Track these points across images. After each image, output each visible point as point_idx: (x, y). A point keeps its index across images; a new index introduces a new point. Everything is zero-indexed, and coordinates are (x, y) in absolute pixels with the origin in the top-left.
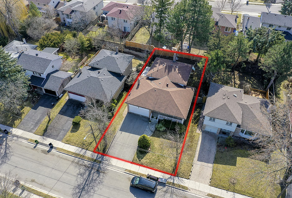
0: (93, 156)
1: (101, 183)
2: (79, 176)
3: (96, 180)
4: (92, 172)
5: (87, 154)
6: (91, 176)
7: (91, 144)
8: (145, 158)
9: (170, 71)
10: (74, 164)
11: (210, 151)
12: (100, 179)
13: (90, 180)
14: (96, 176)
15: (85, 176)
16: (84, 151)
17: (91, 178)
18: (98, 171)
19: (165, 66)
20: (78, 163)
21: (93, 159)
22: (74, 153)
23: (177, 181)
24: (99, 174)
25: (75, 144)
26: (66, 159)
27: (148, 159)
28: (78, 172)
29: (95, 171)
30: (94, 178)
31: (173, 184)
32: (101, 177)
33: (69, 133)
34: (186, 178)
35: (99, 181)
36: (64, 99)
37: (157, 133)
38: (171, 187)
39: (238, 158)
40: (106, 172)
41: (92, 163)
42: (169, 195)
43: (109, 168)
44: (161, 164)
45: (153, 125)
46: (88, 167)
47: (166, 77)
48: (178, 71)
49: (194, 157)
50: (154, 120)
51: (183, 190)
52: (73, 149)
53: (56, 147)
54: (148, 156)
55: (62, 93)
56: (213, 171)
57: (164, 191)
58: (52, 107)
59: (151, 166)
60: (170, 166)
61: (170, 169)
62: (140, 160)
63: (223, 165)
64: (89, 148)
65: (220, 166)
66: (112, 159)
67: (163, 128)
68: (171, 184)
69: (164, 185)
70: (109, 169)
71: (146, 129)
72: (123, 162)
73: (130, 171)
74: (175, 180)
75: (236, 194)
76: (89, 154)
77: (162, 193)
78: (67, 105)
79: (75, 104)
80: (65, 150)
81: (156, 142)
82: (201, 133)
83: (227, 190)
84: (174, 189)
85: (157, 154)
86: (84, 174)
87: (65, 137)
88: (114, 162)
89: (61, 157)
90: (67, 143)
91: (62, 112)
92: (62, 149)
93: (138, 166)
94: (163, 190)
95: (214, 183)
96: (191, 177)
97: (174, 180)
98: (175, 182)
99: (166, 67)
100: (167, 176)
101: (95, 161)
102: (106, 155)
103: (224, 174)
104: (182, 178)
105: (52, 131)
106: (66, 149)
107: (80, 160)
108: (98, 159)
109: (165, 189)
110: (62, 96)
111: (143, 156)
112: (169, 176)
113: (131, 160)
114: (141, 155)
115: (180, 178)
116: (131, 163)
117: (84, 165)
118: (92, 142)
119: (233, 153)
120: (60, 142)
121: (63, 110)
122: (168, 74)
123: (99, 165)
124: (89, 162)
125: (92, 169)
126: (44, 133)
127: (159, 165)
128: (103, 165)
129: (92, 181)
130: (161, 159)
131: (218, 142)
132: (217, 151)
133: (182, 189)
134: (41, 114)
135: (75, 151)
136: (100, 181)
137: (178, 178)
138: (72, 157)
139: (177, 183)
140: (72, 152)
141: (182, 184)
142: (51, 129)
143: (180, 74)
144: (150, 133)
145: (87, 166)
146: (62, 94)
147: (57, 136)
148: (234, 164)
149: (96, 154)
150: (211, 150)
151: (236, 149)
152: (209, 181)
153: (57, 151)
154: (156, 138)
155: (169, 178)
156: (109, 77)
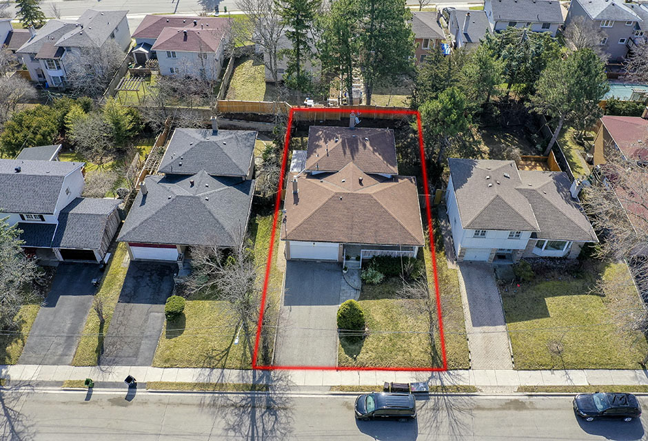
0: (243, 377)
1: (288, 434)
2: (231, 433)
3: (273, 430)
4: (257, 416)
5: (227, 377)
6: (259, 424)
7: (228, 353)
8: (363, 350)
9: (354, 151)
10: (207, 410)
11: (489, 300)
12: (283, 426)
13: (260, 435)
14: (269, 421)
15: (246, 428)
16: (217, 372)
17: (260, 430)
18: (270, 409)
19: (340, 140)
20: (214, 405)
21: (246, 386)
22: (196, 385)
23: (447, 379)
24: (275, 414)
25: (189, 364)
26: (181, 404)
27: (372, 351)
28: (223, 424)
29: (264, 410)
30: (269, 427)
31: (443, 387)
32: (284, 420)
33: (164, 342)
34: (464, 369)
35: (283, 431)
36: (120, 264)
37: (368, 290)
38: (440, 395)
39: (548, 300)
40: (288, 405)
41: (249, 395)
42: (445, 413)
43: (293, 394)
44: (401, 353)
45: (352, 274)
46: (243, 407)
47: (351, 164)
48: (371, 148)
49: (463, 319)
50: (352, 263)
51: (468, 395)
52: (188, 375)
53: (142, 381)
54: (369, 343)
55: (108, 251)
56: (510, 337)
57: (431, 409)
58: (94, 289)
59: (384, 364)
60: (422, 352)
61: (427, 359)
62: (355, 359)
63: (526, 322)
64: (228, 362)
65: (522, 326)
66: (291, 372)
67: (379, 277)
68: (439, 389)
69: (424, 396)
70: (292, 396)
71: (343, 288)
72: (319, 373)
73: (342, 388)
74: (444, 379)
75: (569, 371)
76: (233, 376)
77: (429, 414)
78: (134, 277)
79: (152, 270)
80: (172, 384)
81: (374, 310)
82: (458, 268)
83: (550, 370)
84: (449, 397)
85: (386, 334)
86: (240, 424)
87: (158, 353)
88: (297, 377)
89: (166, 401)
90: (167, 365)
91: (126, 295)
92: (161, 384)
93: (355, 373)
94: (429, 407)
95: (522, 362)
96: (473, 364)
97: (441, 379)
98: (446, 383)
99: (343, 143)
100: (425, 375)
101: (253, 387)
102: (274, 368)
103: (533, 339)
104: (456, 371)
105: (118, 347)
106: (170, 381)
107: (217, 395)
108: (259, 381)
109: (431, 403)
110: (111, 258)
111: (357, 348)
112: (429, 374)
113: (335, 363)
114: (353, 347)
115: (451, 372)
116: (337, 370)
117: (233, 405)
118: (229, 348)
119: (534, 292)
120: (150, 368)
121: (127, 291)
122: (353, 159)
123: (265, 394)
124: (240, 395)
125: (254, 407)
126: (99, 358)
127: (400, 358)
128: (277, 392)
129: (266, 434)
130: (399, 343)
131: (497, 278)
132: (503, 297)
133: (465, 393)
134: (73, 315)
135: (195, 379)
136: (284, 429)
137: (449, 374)
138: (193, 394)
139: (450, 384)
140: (190, 384)
141: (461, 383)
142: (113, 344)
143: (377, 154)
144: (353, 293)
145: (238, 405)
146: (108, 255)
147: (136, 355)
148: (545, 314)
149: (250, 373)
150: (489, 297)
151: (536, 284)
152: (509, 361)
153: (149, 390)
154: (372, 302)
155: (430, 378)
156: (219, 190)
